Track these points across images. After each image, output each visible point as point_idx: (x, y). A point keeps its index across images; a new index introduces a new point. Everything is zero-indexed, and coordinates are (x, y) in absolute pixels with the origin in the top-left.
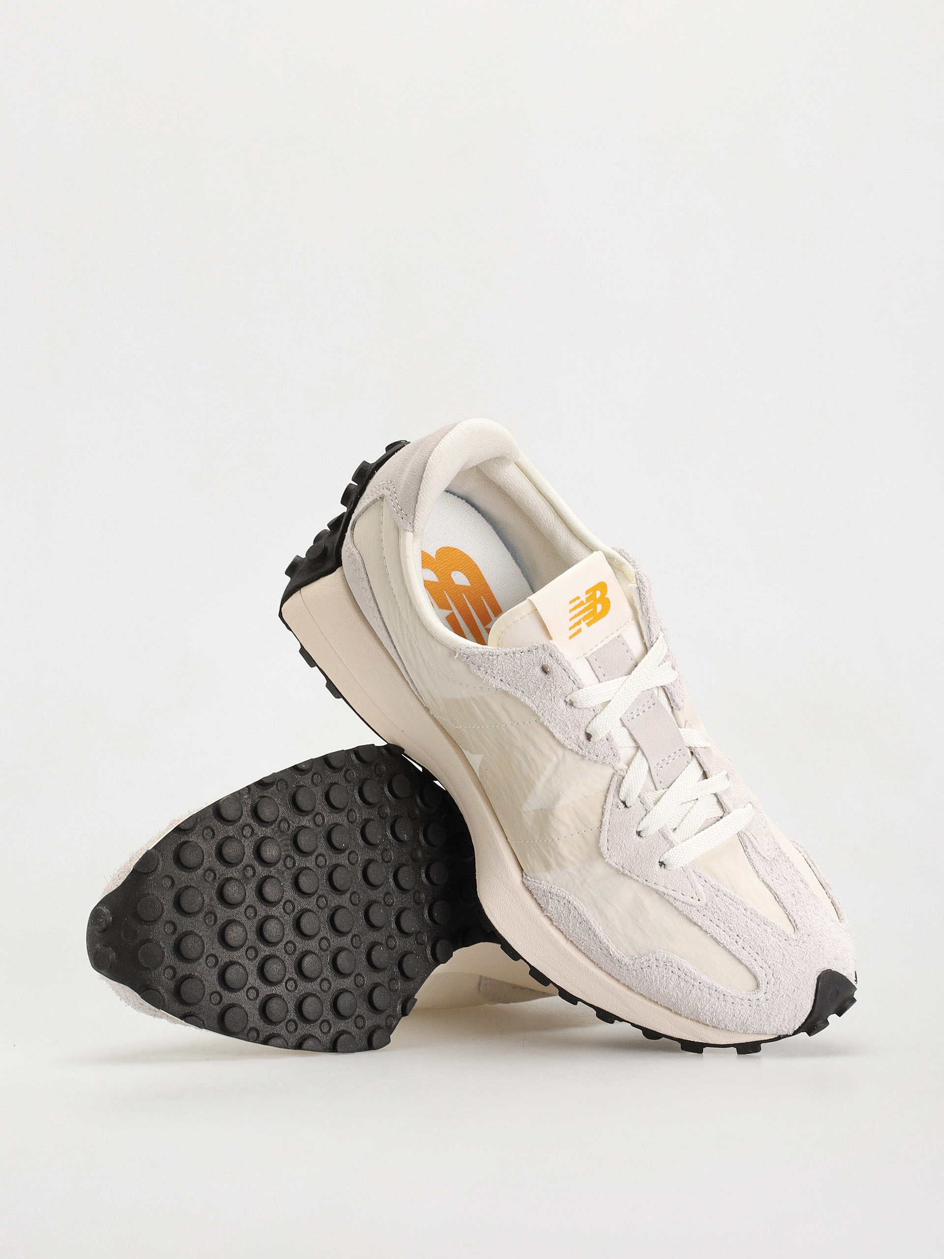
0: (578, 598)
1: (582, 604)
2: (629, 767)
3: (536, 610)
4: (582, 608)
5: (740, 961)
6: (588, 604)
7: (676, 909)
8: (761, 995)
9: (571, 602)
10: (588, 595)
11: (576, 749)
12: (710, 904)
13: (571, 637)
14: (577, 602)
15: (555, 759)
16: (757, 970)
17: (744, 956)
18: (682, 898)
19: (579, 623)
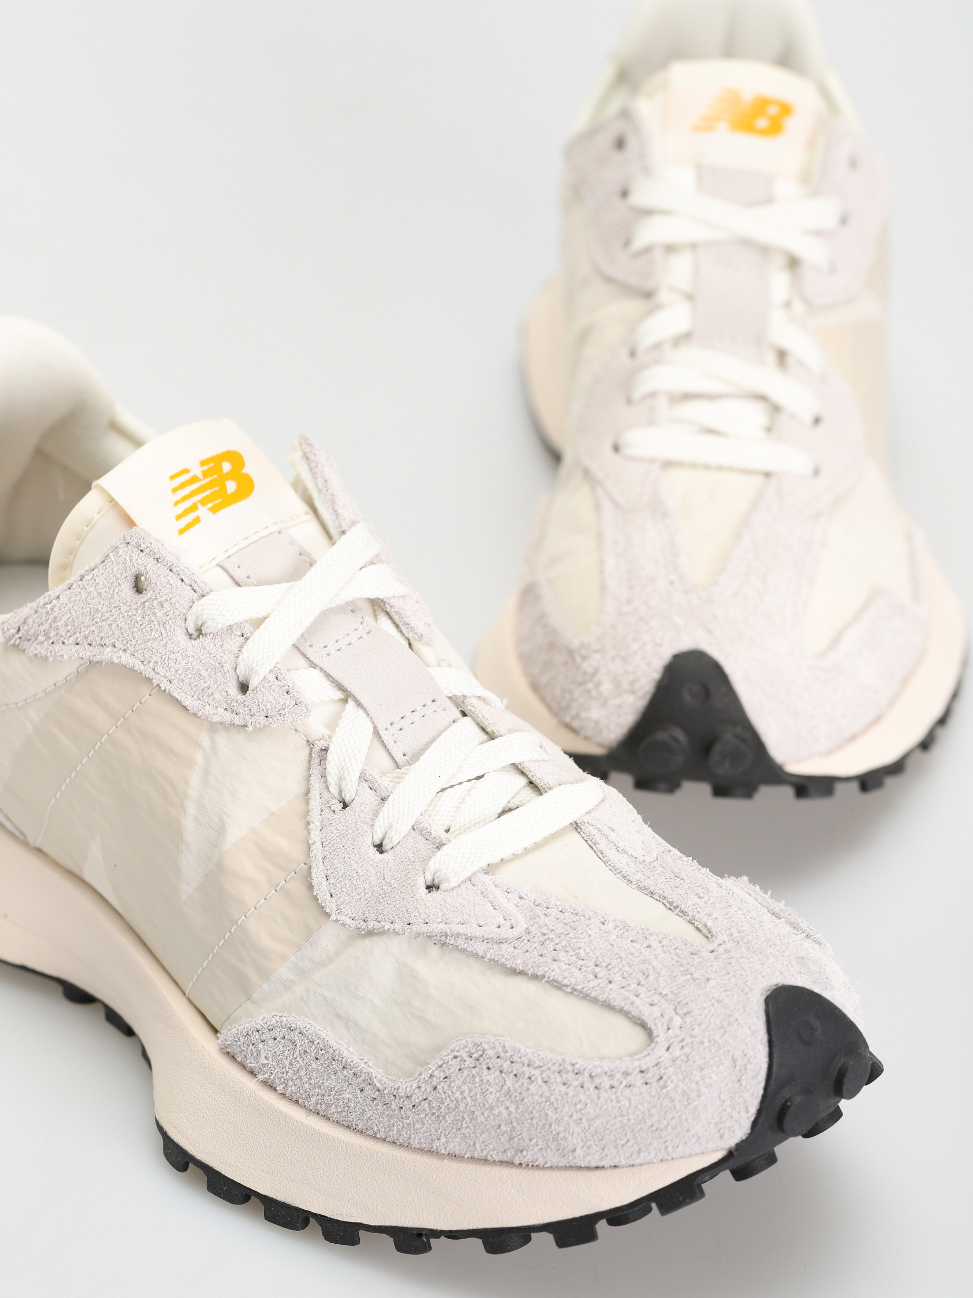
0: (186, 471)
1: (194, 479)
2: (333, 730)
3: (112, 500)
4: (195, 486)
5: (608, 1006)
6: (207, 480)
7: (475, 956)
8: (659, 1051)
9: (173, 478)
10: (205, 468)
11: (228, 717)
12: (534, 929)
13: (181, 532)
14: (185, 477)
15: (199, 758)
16: (642, 1008)
17: (614, 995)
18: (479, 932)
19: (194, 508)
